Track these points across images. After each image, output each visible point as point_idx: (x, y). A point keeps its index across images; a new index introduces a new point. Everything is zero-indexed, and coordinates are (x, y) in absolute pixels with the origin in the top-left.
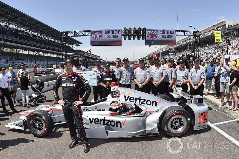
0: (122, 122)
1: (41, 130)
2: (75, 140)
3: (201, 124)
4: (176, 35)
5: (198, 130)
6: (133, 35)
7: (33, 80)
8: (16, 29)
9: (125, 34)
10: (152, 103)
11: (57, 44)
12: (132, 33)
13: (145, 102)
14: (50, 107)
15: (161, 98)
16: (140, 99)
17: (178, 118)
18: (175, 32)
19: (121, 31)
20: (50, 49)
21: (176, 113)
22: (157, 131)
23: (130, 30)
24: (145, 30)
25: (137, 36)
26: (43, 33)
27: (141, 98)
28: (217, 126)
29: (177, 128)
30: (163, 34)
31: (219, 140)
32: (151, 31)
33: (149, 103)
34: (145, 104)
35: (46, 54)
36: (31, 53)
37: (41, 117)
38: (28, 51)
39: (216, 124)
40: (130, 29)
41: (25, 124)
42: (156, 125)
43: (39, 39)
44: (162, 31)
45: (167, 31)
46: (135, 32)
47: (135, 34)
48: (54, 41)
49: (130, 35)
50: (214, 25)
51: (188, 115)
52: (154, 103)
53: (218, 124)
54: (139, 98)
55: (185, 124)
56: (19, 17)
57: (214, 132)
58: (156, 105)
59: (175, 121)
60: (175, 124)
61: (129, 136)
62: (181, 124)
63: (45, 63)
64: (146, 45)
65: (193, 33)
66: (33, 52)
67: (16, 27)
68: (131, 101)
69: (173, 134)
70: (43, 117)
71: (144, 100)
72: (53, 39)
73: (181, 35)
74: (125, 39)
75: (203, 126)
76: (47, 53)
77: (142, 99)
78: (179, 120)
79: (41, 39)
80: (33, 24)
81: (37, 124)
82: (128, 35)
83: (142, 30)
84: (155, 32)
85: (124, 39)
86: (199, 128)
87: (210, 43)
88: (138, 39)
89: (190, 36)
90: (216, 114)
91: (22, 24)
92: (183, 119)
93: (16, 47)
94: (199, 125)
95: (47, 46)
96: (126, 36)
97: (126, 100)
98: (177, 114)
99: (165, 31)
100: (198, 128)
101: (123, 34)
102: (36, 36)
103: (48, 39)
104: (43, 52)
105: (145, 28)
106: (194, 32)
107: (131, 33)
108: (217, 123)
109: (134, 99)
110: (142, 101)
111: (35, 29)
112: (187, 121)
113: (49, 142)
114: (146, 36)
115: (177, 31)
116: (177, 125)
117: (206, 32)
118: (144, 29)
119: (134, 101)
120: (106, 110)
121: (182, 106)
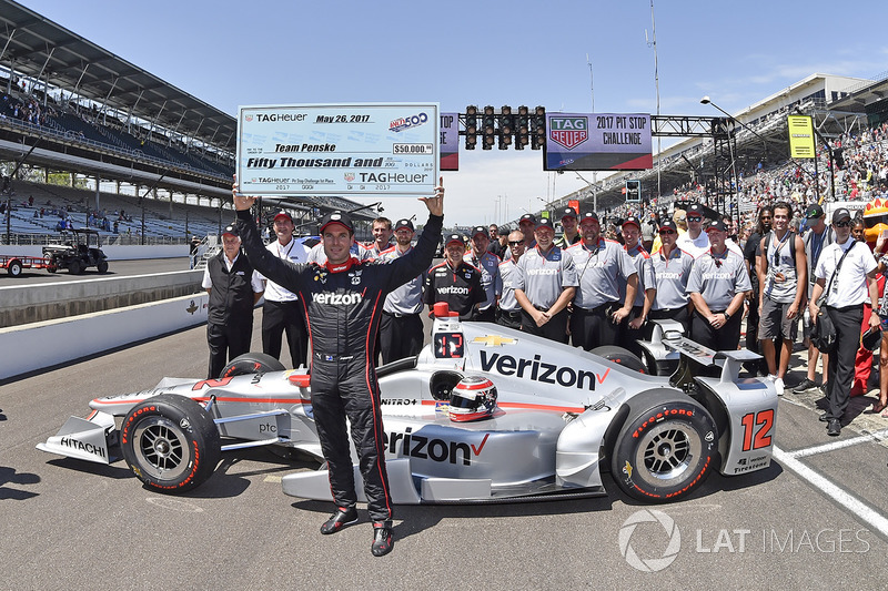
0: (473, 446)
1: (170, 465)
2: (346, 507)
3: (752, 454)
4: (653, 134)
5: (738, 473)
6: (498, 132)
7: (137, 288)
8: (73, 104)
9: (472, 131)
10: (578, 379)
11: (221, 162)
12: (496, 126)
13: (553, 376)
14: (206, 388)
15: (610, 359)
16: (536, 365)
17: (672, 432)
18: (648, 121)
19: (456, 118)
20: (197, 180)
21: (666, 413)
22: (595, 480)
23: (489, 115)
24: (543, 117)
25: (513, 137)
26: (171, 121)
27: (540, 362)
28: (801, 459)
29: (666, 468)
30: (606, 130)
31: (812, 510)
32: (564, 118)
33: (566, 377)
34: (553, 382)
35: (182, 196)
36: (128, 190)
37: (177, 422)
38: (114, 184)
39: (800, 452)
40: (489, 112)
41: (115, 443)
42: (593, 457)
43: (158, 141)
44: (603, 120)
45: (620, 119)
46: (507, 122)
47: (507, 131)
48: (210, 150)
49: (490, 132)
50: (785, 95)
51: (709, 420)
52: (587, 380)
53: (807, 452)
54: (533, 360)
55: (696, 451)
56: (85, 62)
57: (795, 482)
58: (592, 387)
59: (660, 443)
60: (661, 452)
61: (494, 497)
62: (682, 455)
63: (177, 227)
64: (545, 169)
65: (713, 126)
66: (134, 188)
67: (75, 96)
68: (505, 369)
69: (650, 487)
70: (185, 423)
71: (552, 368)
72: (206, 145)
73: (670, 134)
74: (470, 146)
75: (759, 459)
76: (185, 191)
77: (543, 365)
78: (675, 441)
79: (163, 143)
80: (135, 89)
81: (160, 446)
82: (480, 133)
83: (533, 117)
84: (578, 124)
85: (467, 148)
86: (744, 466)
87: (771, 161)
88: (517, 148)
89: (701, 135)
90: (798, 418)
91: (95, 85)
92: (690, 436)
93: (74, 169)
94: (745, 455)
95: (184, 168)
96: (474, 135)
97: (486, 367)
98: (669, 418)
99: (615, 119)
100: (741, 466)
101: (462, 128)
102: (145, 131)
103: (191, 143)
104: (172, 188)
105: (543, 109)
106: (715, 121)
107: (492, 126)
108: (802, 448)
109: (513, 365)
110: (542, 371)
111: (142, 104)
112: (705, 444)
113: (200, 510)
114: (544, 136)
115: (654, 118)
116: (668, 455)
117: (755, 122)
118: (540, 113)
119: (516, 370)
120: (414, 402)
121: (685, 389)
